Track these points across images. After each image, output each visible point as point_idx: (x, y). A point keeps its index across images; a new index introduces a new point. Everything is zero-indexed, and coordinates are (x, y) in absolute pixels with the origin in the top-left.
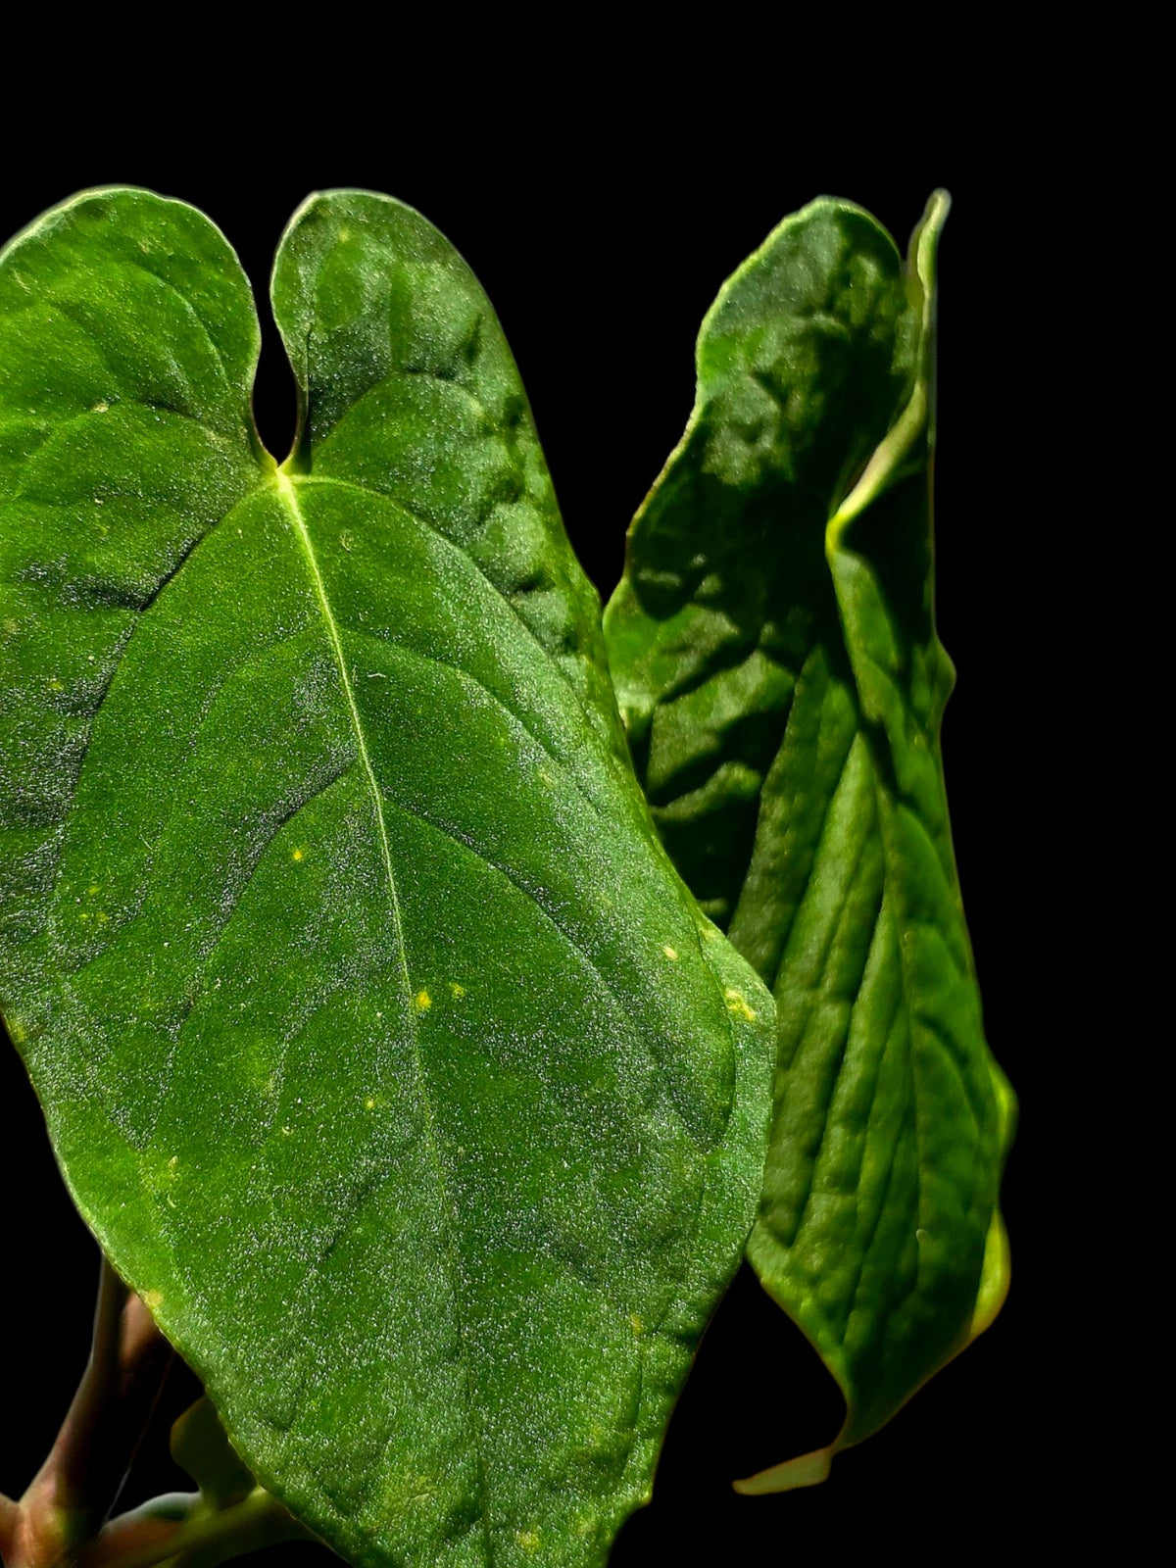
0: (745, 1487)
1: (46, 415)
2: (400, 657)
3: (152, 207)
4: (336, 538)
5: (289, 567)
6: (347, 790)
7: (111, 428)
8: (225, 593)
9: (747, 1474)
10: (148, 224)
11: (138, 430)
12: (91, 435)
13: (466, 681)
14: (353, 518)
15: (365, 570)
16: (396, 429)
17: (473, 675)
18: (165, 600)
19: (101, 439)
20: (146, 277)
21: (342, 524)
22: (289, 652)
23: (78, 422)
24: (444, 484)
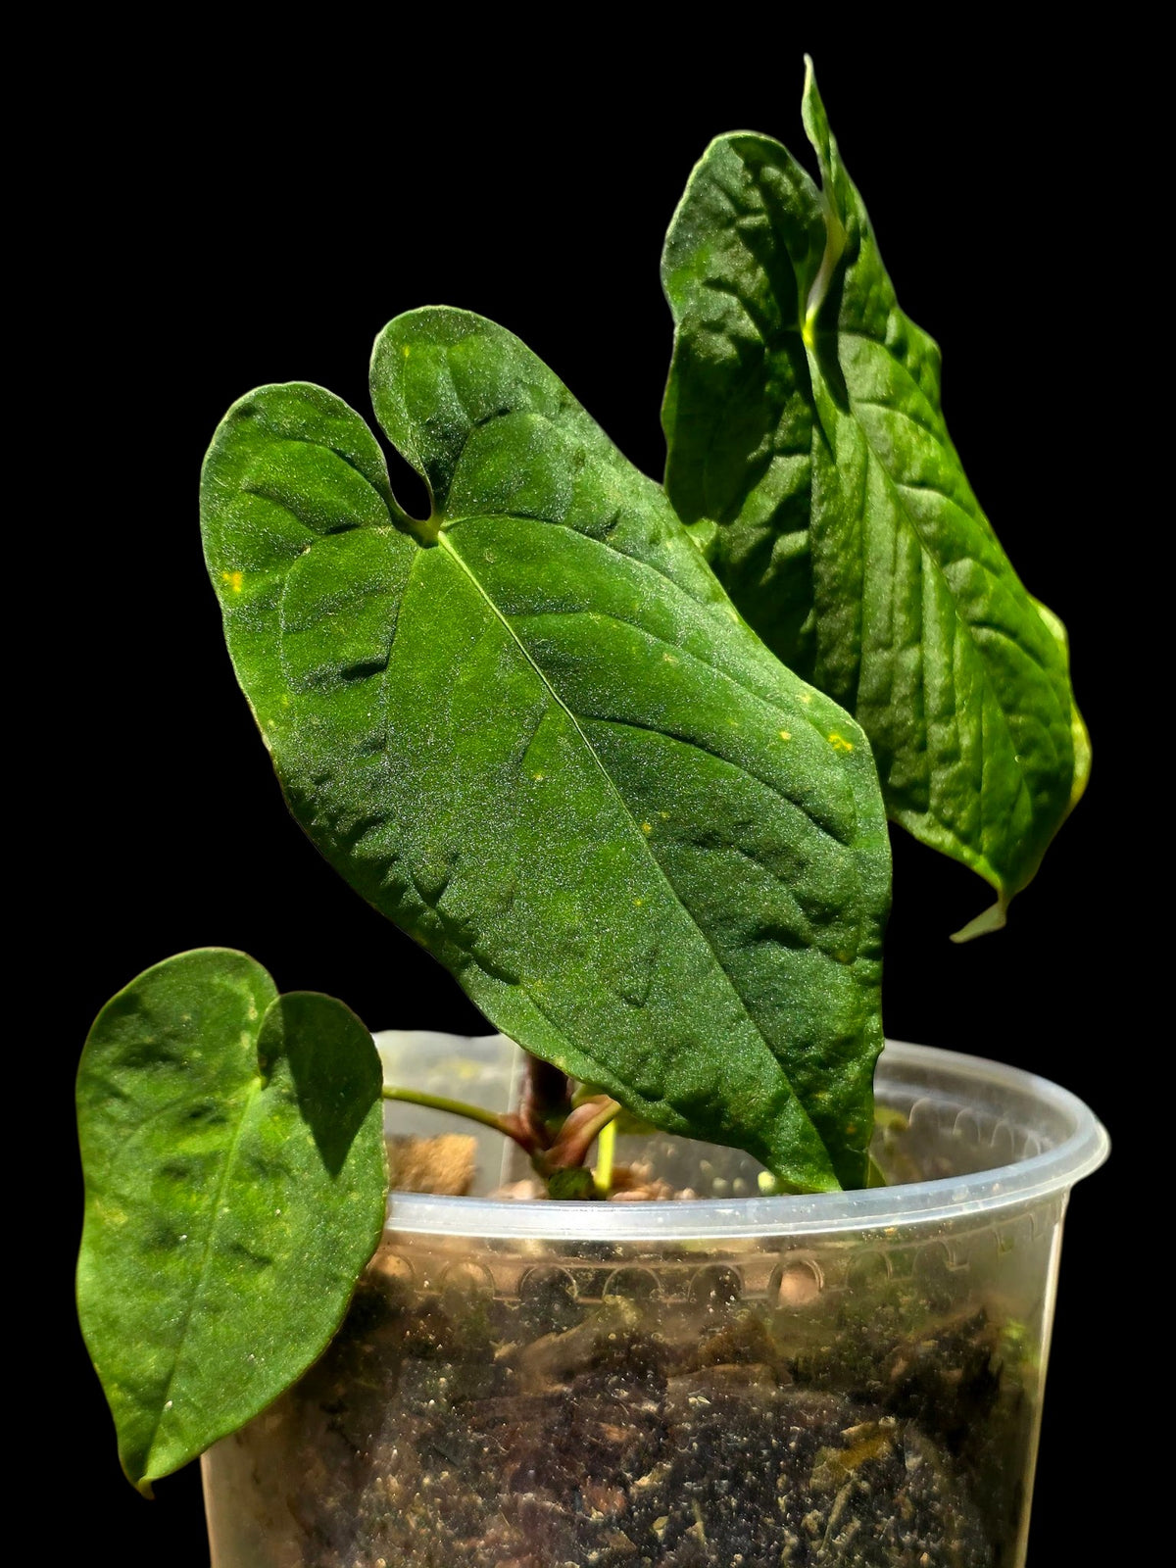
0: (960, 937)
1: (276, 570)
2: (553, 621)
3: (280, 395)
4: (482, 558)
5: (461, 596)
6: (552, 721)
7: (319, 562)
8: (430, 632)
9: (959, 928)
10: (282, 409)
11: (333, 553)
12: (309, 573)
13: (595, 618)
14: (486, 539)
15: (509, 572)
16: (491, 467)
17: (603, 612)
18: (396, 654)
19: (313, 573)
20: (297, 445)
21: (482, 546)
22: (484, 650)
23: (296, 567)
24: (534, 487)
